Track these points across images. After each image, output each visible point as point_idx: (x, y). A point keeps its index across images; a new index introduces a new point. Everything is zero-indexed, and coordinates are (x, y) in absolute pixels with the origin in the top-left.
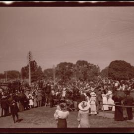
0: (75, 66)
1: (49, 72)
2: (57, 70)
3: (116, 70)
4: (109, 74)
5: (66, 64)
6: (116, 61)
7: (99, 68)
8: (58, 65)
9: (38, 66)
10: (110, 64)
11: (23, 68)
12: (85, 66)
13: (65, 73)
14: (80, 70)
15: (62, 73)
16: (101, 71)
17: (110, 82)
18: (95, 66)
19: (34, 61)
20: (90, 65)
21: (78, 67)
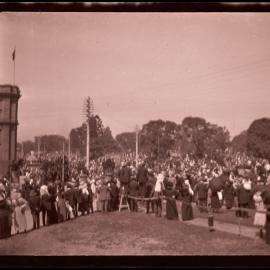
0: (179, 127)
1: (126, 140)
2: (143, 136)
3: (263, 137)
4: (248, 146)
5: (160, 123)
6: (264, 120)
7: (228, 133)
8: (144, 126)
9: (105, 127)
10: (252, 125)
11: (73, 131)
12: (201, 128)
13: (158, 142)
14: (189, 136)
15: (153, 142)
16: (231, 139)
17: (249, 162)
18: (221, 128)
19: (97, 117)
20: (210, 127)
21: (186, 130)
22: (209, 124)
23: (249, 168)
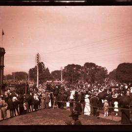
0: (82, 68)
2: (64, 72)
3: (124, 72)
4: (117, 77)
5: (73, 65)
7: (107, 70)
8: (65, 67)
9: (46, 68)
10: (118, 67)
11: (31, 70)
12: (93, 68)
13: (72, 75)
14: (87, 72)
15: (70, 75)
16: (108, 74)
17: (117, 85)
18: (103, 68)
19: (42, 63)
20: (98, 68)
21: (86, 69)
22: (97, 66)
23: (117, 87)
